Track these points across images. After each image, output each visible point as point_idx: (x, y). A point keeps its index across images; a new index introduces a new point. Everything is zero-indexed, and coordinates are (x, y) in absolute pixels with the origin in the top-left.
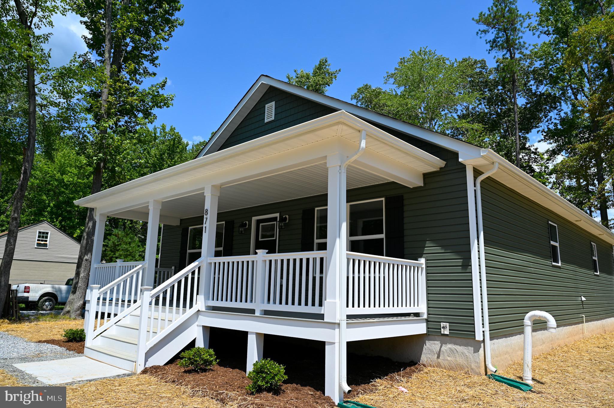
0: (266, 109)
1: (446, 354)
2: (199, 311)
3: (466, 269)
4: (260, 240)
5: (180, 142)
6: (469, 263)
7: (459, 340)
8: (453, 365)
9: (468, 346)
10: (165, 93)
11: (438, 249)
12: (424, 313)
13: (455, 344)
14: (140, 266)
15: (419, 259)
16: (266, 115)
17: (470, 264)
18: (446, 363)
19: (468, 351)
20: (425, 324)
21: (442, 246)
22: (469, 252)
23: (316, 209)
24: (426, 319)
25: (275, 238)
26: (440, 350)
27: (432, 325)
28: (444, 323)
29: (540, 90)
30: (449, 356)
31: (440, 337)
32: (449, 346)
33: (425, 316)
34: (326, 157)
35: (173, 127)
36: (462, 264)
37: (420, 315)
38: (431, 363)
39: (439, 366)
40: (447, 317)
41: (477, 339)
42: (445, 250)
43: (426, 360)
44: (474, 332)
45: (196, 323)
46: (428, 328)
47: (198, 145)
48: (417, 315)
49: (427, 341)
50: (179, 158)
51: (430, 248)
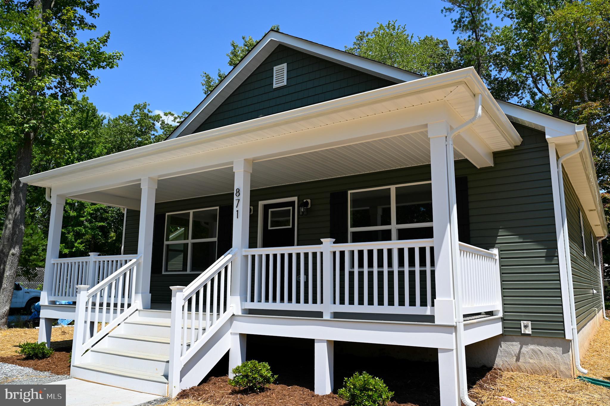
0: (275, 72)
1: (527, 356)
2: (233, 315)
3: (551, 260)
4: (269, 228)
5: (94, 115)
6: (555, 253)
7: (543, 340)
8: (537, 368)
9: (555, 347)
10: (107, 50)
11: (515, 239)
12: (498, 311)
13: (539, 344)
14: (134, 260)
15: (490, 249)
16: (274, 79)
17: (556, 255)
18: (528, 367)
19: (555, 352)
20: (501, 323)
21: (520, 235)
22: (555, 241)
23: (349, 192)
24: (502, 318)
25: (291, 227)
26: (520, 352)
27: (509, 324)
28: (525, 322)
29: (502, 76)
30: (531, 358)
31: (519, 337)
32: (532, 347)
33: (501, 315)
34: (426, 126)
35: (86, 97)
36: (546, 254)
37: (494, 313)
38: (508, 367)
39: (519, 369)
40: (528, 315)
41: (567, 338)
42: (524, 239)
43: (502, 364)
44: (564, 330)
45: (230, 331)
46: (504, 328)
47: (116, 119)
48: (490, 313)
49: (502, 343)
50: (94, 134)
51: (503, 237)
